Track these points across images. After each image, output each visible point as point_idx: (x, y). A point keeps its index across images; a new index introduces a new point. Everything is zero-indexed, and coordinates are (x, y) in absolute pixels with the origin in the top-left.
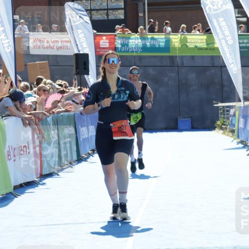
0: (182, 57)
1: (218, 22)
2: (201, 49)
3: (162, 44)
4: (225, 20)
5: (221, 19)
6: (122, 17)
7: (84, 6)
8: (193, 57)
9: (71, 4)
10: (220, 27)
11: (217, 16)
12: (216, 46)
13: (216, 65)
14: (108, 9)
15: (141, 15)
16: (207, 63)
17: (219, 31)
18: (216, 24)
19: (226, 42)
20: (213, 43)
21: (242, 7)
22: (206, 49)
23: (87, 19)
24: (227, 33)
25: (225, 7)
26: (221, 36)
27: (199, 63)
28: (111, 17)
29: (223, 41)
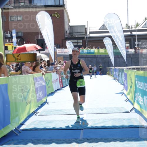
0: (98, 55)
1: (108, 46)
2: (102, 53)
3: (93, 52)
4: (110, 46)
5: (108, 45)
6: (81, 44)
7: (72, 42)
8: (100, 55)
9: (68, 41)
10: (108, 47)
11: (107, 44)
12: (107, 52)
13: (107, 57)
14: (78, 42)
15: (86, 44)
16: (105, 57)
17: (108, 49)
18: (107, 47)
19: (110, 51)
20: (106, 51)
21: (114, 42)
22: (104, 53)
23: (73, 45)
24: (110, 49)
25: (109, 42)
26: (108, 50)
27: (102, 57)
28: (78, 44)
29: (109, 51)
